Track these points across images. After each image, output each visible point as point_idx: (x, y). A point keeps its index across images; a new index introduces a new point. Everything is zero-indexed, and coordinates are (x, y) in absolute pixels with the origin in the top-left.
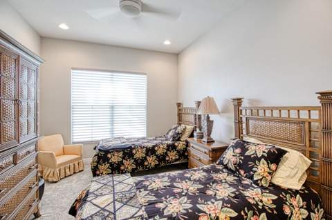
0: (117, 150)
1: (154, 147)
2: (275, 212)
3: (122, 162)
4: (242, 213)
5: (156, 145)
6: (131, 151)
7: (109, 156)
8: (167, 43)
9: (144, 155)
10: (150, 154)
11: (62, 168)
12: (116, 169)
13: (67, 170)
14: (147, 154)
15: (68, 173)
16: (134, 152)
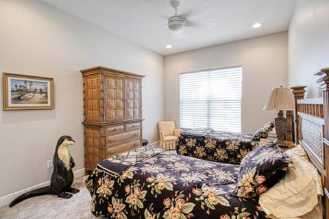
0: (193, 137)
1: (226, 141)
2: (208, 212)
3: (195, 147)
4: (177, 192)
5: (228, 141)
6: (203, 141)
7: (186, 140)
8: (257, 25)
9: (215, 147)
10: (220, 147)
11: (168, 143)
12: (190, 152)
13: (171, 146)
14: (217, 146)
15: (171, 148)
16: (205, 141)
